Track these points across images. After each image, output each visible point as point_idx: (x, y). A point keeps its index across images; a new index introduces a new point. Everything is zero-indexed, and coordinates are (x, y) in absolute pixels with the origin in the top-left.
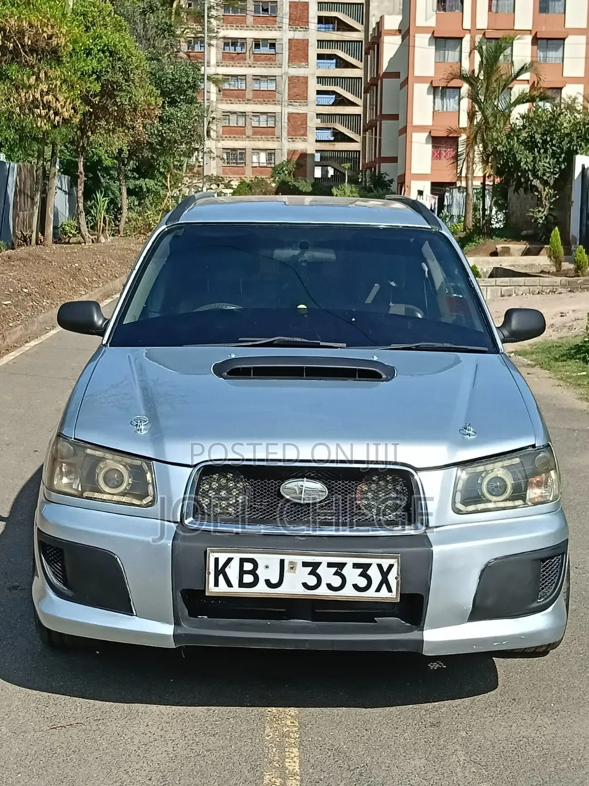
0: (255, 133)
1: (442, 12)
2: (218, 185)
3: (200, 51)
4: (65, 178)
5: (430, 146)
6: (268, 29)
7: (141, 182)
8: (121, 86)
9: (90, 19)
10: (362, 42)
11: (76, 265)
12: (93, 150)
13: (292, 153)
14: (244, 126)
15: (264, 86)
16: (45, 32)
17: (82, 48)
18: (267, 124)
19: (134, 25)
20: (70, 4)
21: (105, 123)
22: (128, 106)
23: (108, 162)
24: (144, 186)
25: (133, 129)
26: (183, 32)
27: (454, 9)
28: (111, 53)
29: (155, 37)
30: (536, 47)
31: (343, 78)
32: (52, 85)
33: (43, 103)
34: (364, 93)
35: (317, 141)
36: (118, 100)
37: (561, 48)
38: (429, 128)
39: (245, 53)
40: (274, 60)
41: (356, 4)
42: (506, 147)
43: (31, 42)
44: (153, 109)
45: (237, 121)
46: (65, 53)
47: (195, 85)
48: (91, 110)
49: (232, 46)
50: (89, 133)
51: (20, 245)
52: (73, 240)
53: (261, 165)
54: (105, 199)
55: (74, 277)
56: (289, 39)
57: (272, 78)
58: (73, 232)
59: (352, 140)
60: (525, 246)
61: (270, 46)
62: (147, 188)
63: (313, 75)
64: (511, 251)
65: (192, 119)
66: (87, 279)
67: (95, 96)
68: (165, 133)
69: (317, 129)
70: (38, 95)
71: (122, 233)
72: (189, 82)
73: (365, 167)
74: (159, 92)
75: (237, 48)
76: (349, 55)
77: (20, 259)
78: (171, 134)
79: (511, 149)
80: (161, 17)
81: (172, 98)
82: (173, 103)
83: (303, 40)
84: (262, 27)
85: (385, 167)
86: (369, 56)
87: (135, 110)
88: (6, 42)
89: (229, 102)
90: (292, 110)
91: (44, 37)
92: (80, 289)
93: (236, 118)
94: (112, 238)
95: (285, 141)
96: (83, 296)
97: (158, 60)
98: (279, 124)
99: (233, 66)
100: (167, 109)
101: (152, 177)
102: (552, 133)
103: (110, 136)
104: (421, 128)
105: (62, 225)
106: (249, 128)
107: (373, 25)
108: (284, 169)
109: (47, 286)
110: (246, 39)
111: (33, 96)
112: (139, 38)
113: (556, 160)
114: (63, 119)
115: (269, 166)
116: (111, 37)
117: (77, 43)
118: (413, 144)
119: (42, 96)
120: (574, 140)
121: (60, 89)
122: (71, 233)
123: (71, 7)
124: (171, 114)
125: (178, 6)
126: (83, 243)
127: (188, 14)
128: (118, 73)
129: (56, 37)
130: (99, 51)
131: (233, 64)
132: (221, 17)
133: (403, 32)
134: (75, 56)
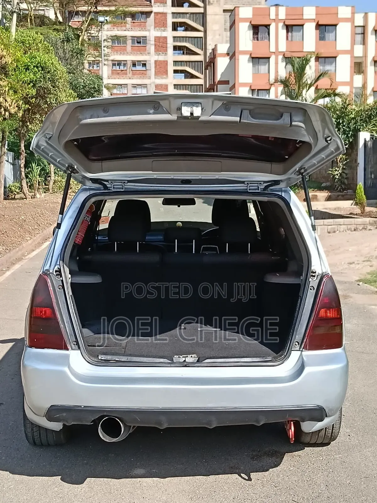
1: (256, 41)
3: (96, 69)
4: (10, 154)
6: (141, 54)
8: (50, 90)
9: (27, 45)
10: (202, 61)
11: (22, 217)
12: (30, 134)
15: (139, 91)
17: (23, 65)
19: (57, 50)
20: (13, 35)
21: (39, 116)
22: (55, 104)
26: (86, 56)
27: (264, 39)
28: (42, 68)
29: (71, 58)
30: (318, 62)
31: (190, 85)
36: (48, 100)
37: (334, 63)
39: (126, 70)
40: (146, 74)
41: (197, 37)
46: (11, 69)
47: (99, 90)
48: (30, 108)
49: (117, 65)
50: (28, 124)
52: (18, 196)
54: (38, 167)
55: (21, 226)
56: (155, 61)
57: (144, 86)
58: (17, 190)
60: (327, 194)
61: (142, 65)
63: (171, 83)
64: (318, 197)
66: (30, 228)
67: (32, 98)
71: (51, 190)
72: (95, 88)
74: (76, 94)
75: (120, 67)
76: (194, 70)
80: (74, 44)
83: (164, 61)
84: (137, 53)
86: (207, 71)
92: (27, 236)
94: (44, 194)
96: (29, 241)
97: (74, 73)
99: (118, 78)
102: (343, 118)
105: (10, 186)
107: (209, 51)
109: (2, 235)
110: (126, 61)
112: (60, 58)
113: (346, 135)
114: (11, 114)
116: (42, 57)
117: (19, 62)
120: (358, 122)
121: (8, 93)
122: (16, 191)
123: (14, 37)
125: (83, 40)
126: (25, 198)
127: (90, 45)
128: (48, 82)
129: (5, 58)
130: (34, 67)
131: (119, 77)
132: (110, 46)
133: (231, 54)
134: (18, 71)
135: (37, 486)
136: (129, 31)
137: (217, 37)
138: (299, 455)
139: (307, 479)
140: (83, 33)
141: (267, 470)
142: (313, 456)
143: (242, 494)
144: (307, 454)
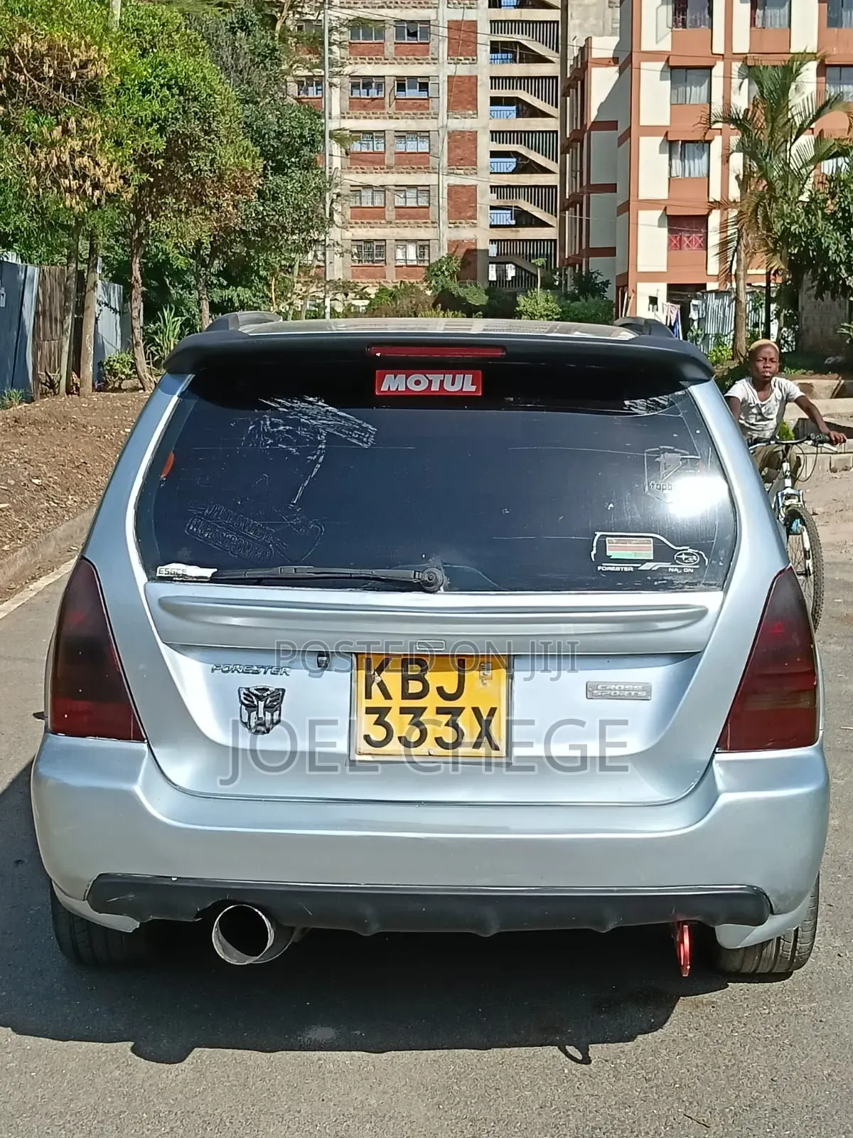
0: (399, 216)
1: (681, 29)
2: (346, 295)
3: (316, 96)
4: (114, 288)
5: (665, 231)
6: (416, 61)
7: (230, 293)
8: (198, 141)
9: (148, 37)
10: (557, 77)
12: (157, 244)
13: (455, 244)
14: (383, 205)
15: (411, 146)
16: (76, 56)
17: (136, 82)
18: (417, 202)
19: (218, 50)
20: (115, 12)
21: (174, 200)
22: (209, 173)
23: (180, 263)
24: (235, 299)
25: (218, 210)
26: (291, 66)
27: (698, 24)
28: (181, 89)
29: (250, 68)
30: (824, 78)
31: (529, 132)
32: (89, 140)
33: (74, 170)
34: (561, 154)
35: (492, 226)
36: (194, 163)
38: (663, 202)
39: (383, 99)
40: (428, 108)
41: (547, 22)
42: (805, 226)
43: (55, 72)
44: (249, 178)
45: (373, 198)
46: (108, 90)
47: (314, 141)
48: (152, 180)
49: (363, 88)
50: (149, 218)
51: (43, 394)
52: (127, 384)
53: (409, 263)
54: (176, 319)
56: (449, 76)
57: (422, 134)
58: (127, 371)
59: (544, 224)
60: (838, 382)
61: (420, 88)
62: (240, 300)
63: (484, 128)
64: (815, 389)
65: (309, 193)
67: (157, 157)
68: (268, 215)
69: (492, 208)
70: (66, 157)
72: (304, 137)
73: (566, 263)
74: (258, 150)
75: (370, 91)
76: (538, 98)
77: (35, 423)
78: (277, 217)
79: (813, 230)
80: (258, 36)
81: (277, 161)
82: (280, 169)
83: (470, 77)
84: (408, 59)
85: (596, 263)
86: (568, 98)
87: (220, 178)
88: (14, 73)
89: (360, 171)
90: (454, 180)
91: (75, 64)
93: (370, 194)
95: (444, 227)
97: (256, 103)
98: (434, 201)
99: (365, 118)
100: (271, 178)
101: (248, 285)
103: (181, 221)
104: (651, 204)
105: (109, 361)
106: (390, 209)
107: (573, 52)
108: (444, 268)
109: (75, 471)
110: (383, 77)
111: (59, 158)
112: (225, 68)
114: (107, 194)
115: (422, 264)
116: (181, 64)
117: (128, 74)
118: (639, 227)
119: (72, 158)
121: (101, 146)
122: (123, 373)
123: (117, 18)
124: (277, 185)
125: (285, 29)
126: (141, 389)
127: (299, 39)
128: (193, 121)
129: (94, 64)
130: (162, 86)
131: (365, 115)
132: (347, 43)
133: (621, 61)
134: (125, 94)
135: (72, 1065)
136: (390, 8)
137: (592, 21)
138: (713, 1002)
139: (727, 1061)
140: (285, 13)
141: (631, 1038)
142: (745, 1005)
143: (563, 1097)
144: (732, 999)
